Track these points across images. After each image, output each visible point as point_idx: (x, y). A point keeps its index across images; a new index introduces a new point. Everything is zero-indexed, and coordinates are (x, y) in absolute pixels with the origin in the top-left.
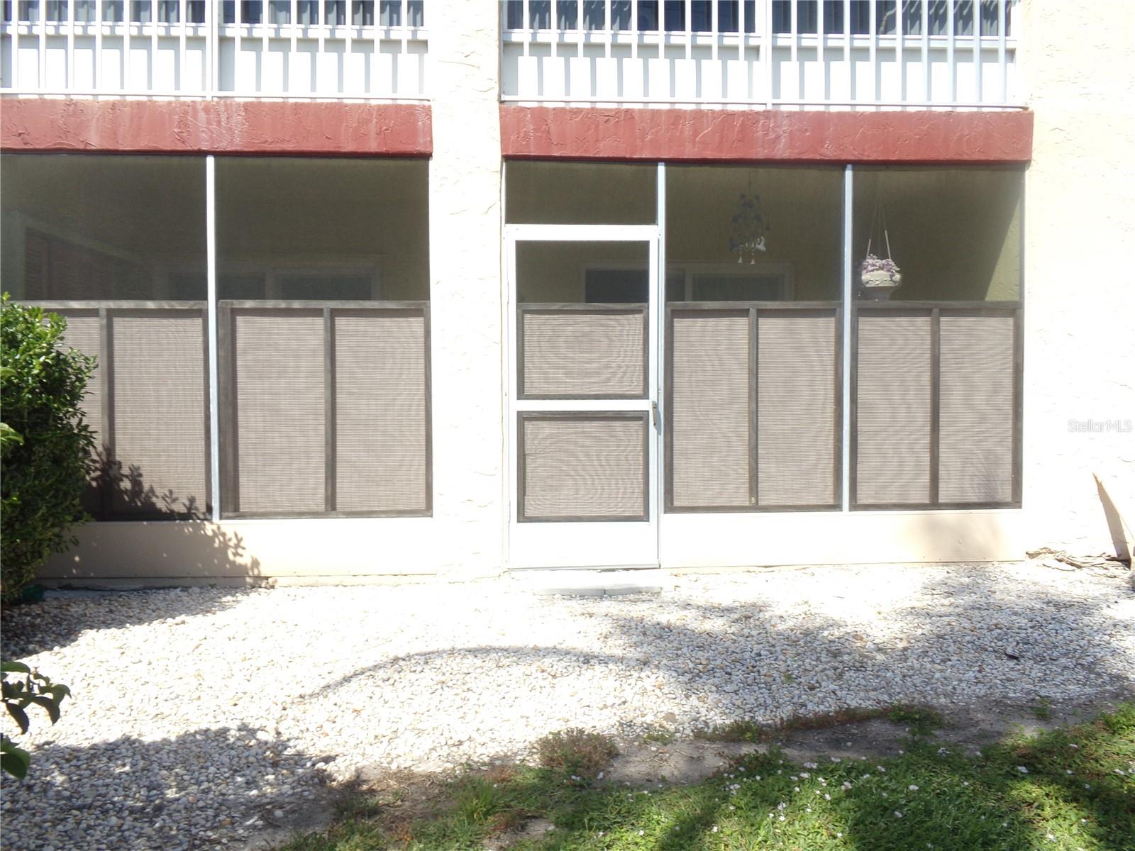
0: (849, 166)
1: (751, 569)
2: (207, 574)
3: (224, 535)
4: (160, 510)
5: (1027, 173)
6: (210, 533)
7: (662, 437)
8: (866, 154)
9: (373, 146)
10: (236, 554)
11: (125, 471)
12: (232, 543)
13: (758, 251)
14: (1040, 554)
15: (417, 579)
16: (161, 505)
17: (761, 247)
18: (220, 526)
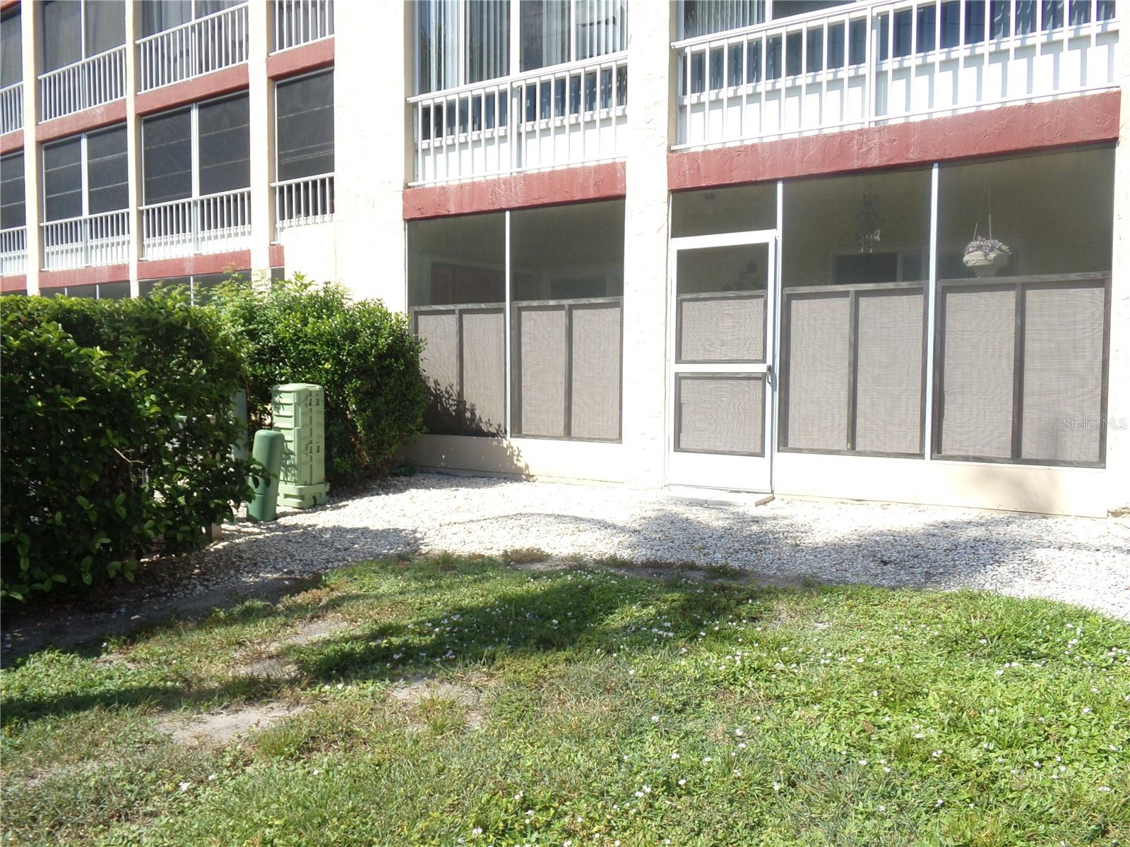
0: (936, 165)
1: (845, 501)
2: (503, 471)
3: (512, 448)
4: (484, 431)
5: (1118, 150)
6: (505, 446)
7: (777, 394)
8: (947, 153)
9: (592, 194)
10: (518, 460)
11: (468, 406)
12: (516, 453)
13: (875, 241)
14: (1123, 513)
15: (613, 485)
16: (484, 428)
17: (878, 238)
18: (511, 442)
